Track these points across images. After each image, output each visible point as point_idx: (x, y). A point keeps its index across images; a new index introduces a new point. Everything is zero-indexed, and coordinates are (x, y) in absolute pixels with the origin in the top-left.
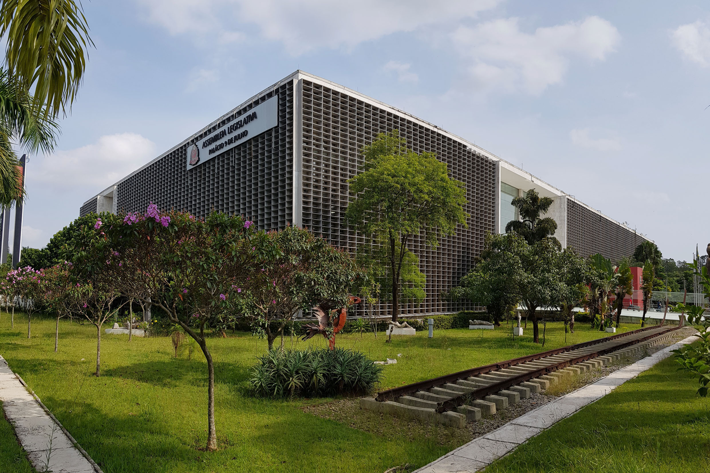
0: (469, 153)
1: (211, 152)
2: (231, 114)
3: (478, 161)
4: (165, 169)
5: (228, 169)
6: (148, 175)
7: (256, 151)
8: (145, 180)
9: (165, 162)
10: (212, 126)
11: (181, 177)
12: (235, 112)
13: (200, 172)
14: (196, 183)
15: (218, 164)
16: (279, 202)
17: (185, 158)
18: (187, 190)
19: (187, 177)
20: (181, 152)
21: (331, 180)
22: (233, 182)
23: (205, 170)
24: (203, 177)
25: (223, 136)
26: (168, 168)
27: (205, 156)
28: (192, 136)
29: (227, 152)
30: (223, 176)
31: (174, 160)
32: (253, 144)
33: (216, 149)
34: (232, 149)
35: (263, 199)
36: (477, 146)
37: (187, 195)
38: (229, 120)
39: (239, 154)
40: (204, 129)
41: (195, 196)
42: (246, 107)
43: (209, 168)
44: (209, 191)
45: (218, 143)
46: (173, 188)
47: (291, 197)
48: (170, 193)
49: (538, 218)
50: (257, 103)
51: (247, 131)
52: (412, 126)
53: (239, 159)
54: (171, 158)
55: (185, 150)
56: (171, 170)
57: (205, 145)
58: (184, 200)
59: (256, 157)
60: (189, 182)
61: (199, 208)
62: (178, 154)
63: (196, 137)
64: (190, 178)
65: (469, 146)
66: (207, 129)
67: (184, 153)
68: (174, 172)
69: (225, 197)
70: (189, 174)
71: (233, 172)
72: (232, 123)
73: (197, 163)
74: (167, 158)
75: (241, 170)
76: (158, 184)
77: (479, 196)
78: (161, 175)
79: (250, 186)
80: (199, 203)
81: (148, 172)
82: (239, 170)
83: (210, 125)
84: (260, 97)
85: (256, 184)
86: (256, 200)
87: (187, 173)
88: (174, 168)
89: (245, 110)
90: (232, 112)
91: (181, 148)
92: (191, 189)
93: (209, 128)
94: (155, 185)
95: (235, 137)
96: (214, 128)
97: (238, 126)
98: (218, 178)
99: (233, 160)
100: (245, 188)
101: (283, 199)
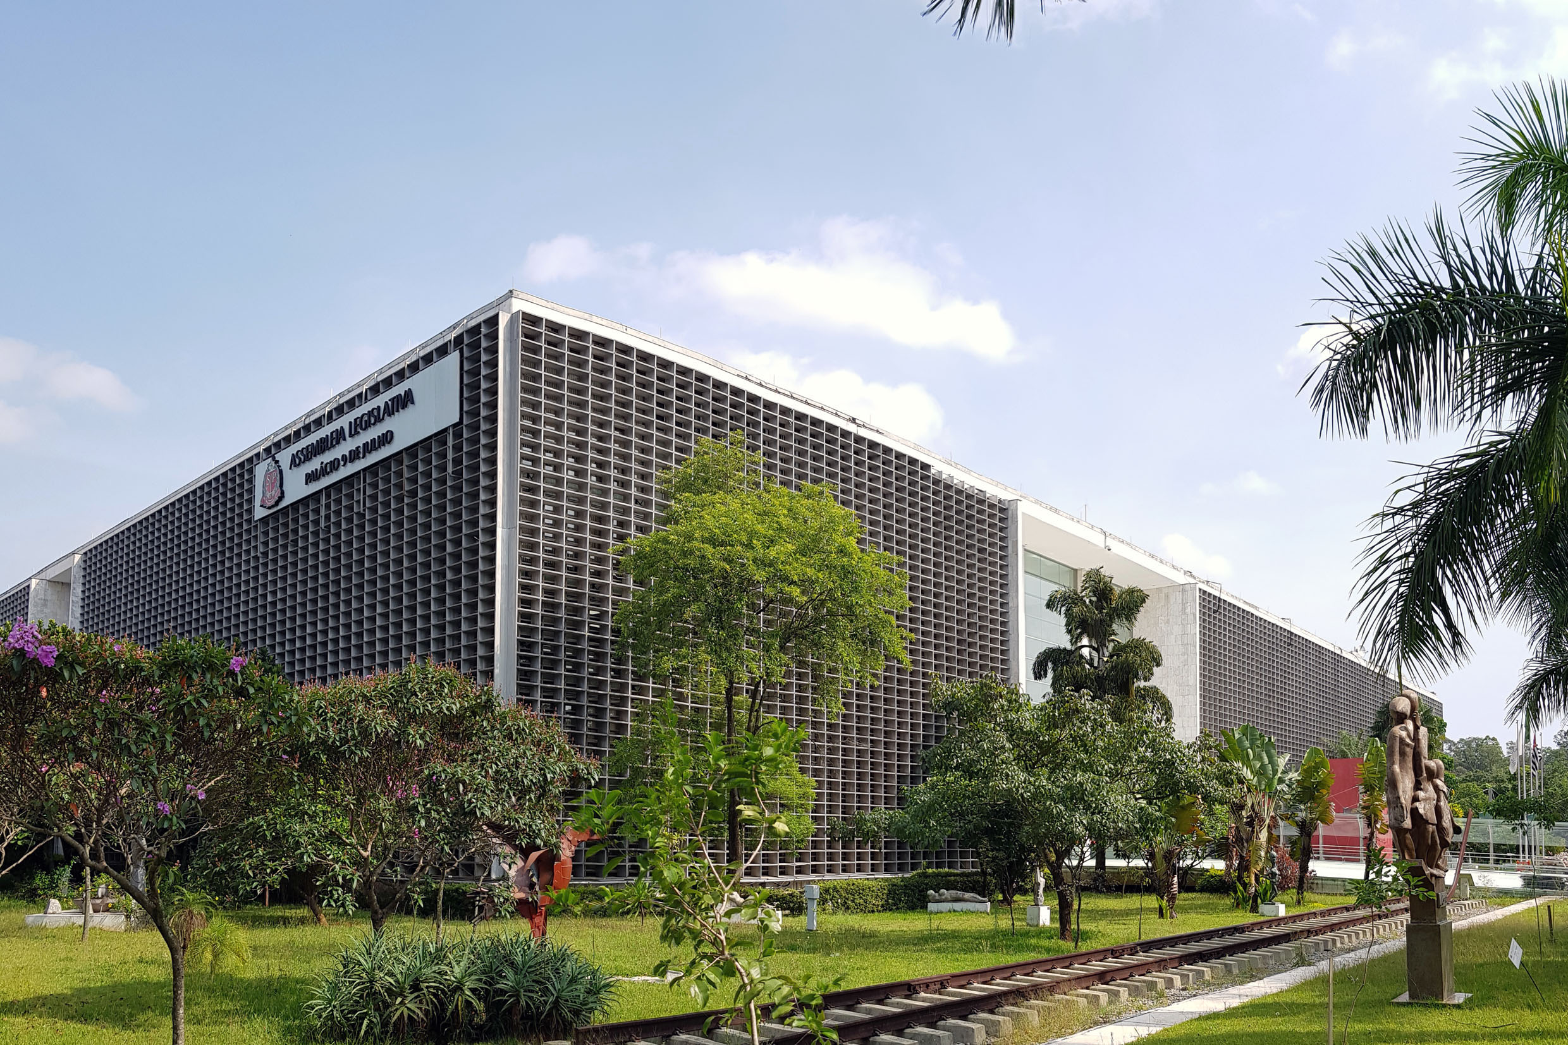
0: (936, 482)
1: (311, 478)
2: (357, 392)
3: (958, 502)
4: (201, 516)
5: (349, 520)
6: (159, 530)
7: (413, 480)
8: (152, 541)
9: (201, 498)
10: (313, 418)
11: (240, 535)
12: (365, 387)
13: (286, 525)
14: (275, 550)
15: (328, 506)
16: (464, 600)
17: (251, 491)
18: (256, 568)
19: (256, 537)
20: (241, 476)
21: (588, 550)
22: (361, 551)
23: (296, 521)
24: (291, 537)
25: (338, 443)
26: (208, 512)
27: (296, 488)
28: (266, 439)
29: (349, 480)
30: (338, 536)
31: (224, 494)
32: (406, 462)
33: (324, 471)
34: (359, 472)
35: (427, 592)
36: (956, 465)
37: (256, 579)
38: (351, 404)
39: (375, 486)
40: (294, 423)
41: (274, 582)
42: (391, 376)
43: (306, 516)
44: (305, 571)
45: (328, 457)
46: (222, 562)
47: (491, 589)
48: (214, 575)
49: (1113, 640)
50: (414, 368)
51: (392, 433)
52: (792, 420)
53: (374, 498)
54: (217, 489)
55: (251, 471)
56: (216, 518)
57: (295, 462)
58: (247, 592)
59: (413, 493)
60: (261, 549)
61: (283, 611)
62: (233, 480)
63: (276, 440)
64: (261, 539)
65: (940, 467)
66: (301, 425)
67: (246, 477)
68: (224, 523)
69: (342, 586)
70: (261, 529)
71: (362, 527)
72: (358, 412)
73: (277, 504)
74: (206, 490)
75: (380, 524)
76: (185, 551)
77: (965, 587)
78: (193, 529)
79: (399, 562)
80: (284, 600)
81: (159, 521)
82: (374, 522)
83: (308, 415)
84: (422, 354)
85: (413, 557)
86: (412, 596)
87: (256, 526)
88: (224, 514)
89: (388, 383)
90: (359, 385)
91: (241, 465)
92: (265, 565)
93: (307, 422)
94: (178, 555)
95: (366, 445)
96: (318, 423)
97: (373, 421)
98: (327, 540)
99: (362, 500)
100: (386, 566)
101: (473, 593)
